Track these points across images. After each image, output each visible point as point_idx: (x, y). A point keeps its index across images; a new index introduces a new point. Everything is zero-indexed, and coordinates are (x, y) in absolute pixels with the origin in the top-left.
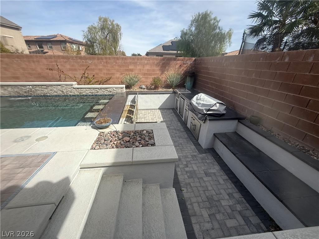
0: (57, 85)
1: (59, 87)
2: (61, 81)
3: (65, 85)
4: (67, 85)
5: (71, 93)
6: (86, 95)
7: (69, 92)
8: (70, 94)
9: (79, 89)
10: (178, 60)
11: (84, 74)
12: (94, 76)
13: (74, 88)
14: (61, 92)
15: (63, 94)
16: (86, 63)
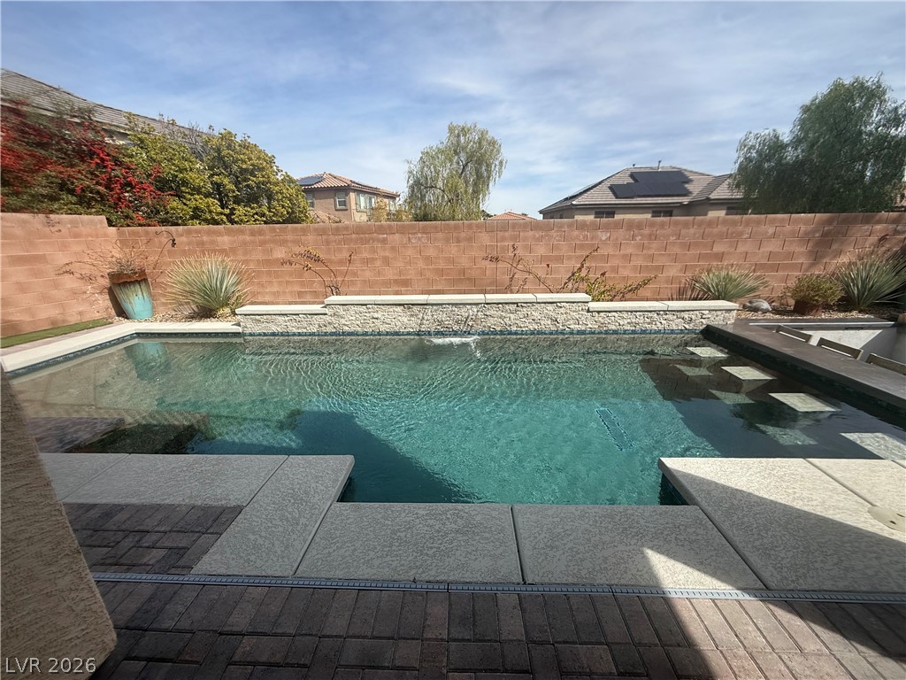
0: (545, 303)
1: (550, 307)
3: (567, 302)
4: (574, 302)
5: (575, 324)
6: (615, 332)
7: (572, 322)
8: (572, 327)
9: (602, 314)
10: (879, 222)
11: (580, 269)
12: (603, 274)
13: (588, 311)
14: (549, 322)
15: (554, 328)
16: (592, 239)
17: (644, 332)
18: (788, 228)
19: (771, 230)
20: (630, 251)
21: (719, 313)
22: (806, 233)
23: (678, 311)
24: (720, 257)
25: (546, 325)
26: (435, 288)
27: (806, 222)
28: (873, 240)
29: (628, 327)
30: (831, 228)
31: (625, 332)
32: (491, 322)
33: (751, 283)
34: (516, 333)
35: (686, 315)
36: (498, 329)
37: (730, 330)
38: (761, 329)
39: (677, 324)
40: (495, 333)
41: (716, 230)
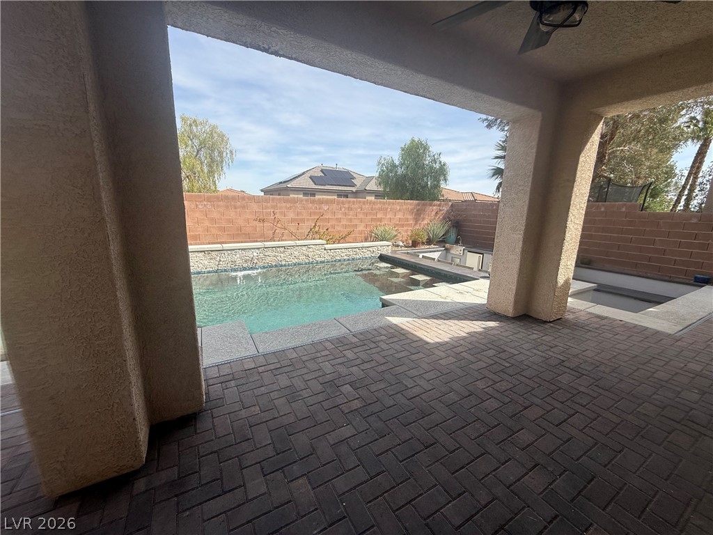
0: (301, 246)
1: (304, 248)
2: (274, 241)
3: (313, 245)
4: (317, 245)
5: (319, 257)
6: (340, 261)
7: (317, 256)
8: (317, 259)
9: (332, 251)
11: (315, 226)
12: (327, 229)
13: (325, 249)
14: (304, 257)
15: (307, 261)
16: (320, 209)
17: (353, 259)
18: (404, 207)
19: (398, 208)
20: (340, 216)
21: (384, 247)
22: (411, 210)
23: (367, 247)
24: (380, 220)
25: (303, 259)
26: (219, 241)
27: (411, 204)
28: (434, 213)
29: (346, 257)
31: (344, 260)
32: (268, 260)
33: (395, 233)
34: (285, 266)
35: (371, 249)
36: (274, 264)
37: (390, 255)
38: (401, 255)
39: (368, 254)
40: (271, 266)
41: (377, 207)
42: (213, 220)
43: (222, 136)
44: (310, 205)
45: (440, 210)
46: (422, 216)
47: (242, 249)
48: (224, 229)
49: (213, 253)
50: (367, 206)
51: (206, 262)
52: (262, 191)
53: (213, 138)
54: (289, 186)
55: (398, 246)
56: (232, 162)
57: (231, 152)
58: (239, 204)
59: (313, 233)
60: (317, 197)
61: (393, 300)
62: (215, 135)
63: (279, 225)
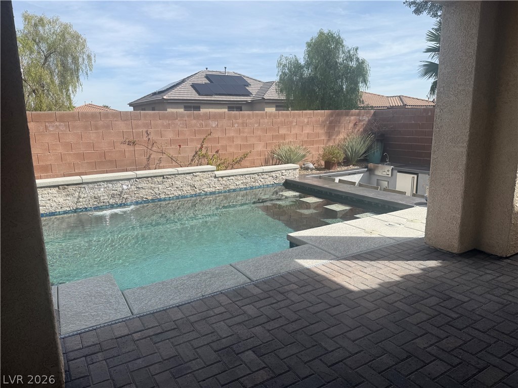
0: (184, 174)
1: (188, 177)
2: (149, 169)
3: (200, 172)
4: (205, 172)
5: (208, 188)
6: (234, 190)
7: (205, 186)
8: (206, 190)
9: (224, 178)
10: (352, 115)
11: (201, 148)
12: (217, 152)
13: (215, 177)
14: (189, 188)
15: (193, 193)
16: (206, 126)
17: (252, 188)
18: (314, 119)
19: (306, 120)
20: (232, 134)
21: (290, 171)
22: (323, 122)
23: (269, 172)
24: (284, 137)
25: (187, 190)
26: (77, 171)
27: (321, 115)
28: (351, 125)
29: (242, 186)
30: (333, 118)
31: (241, 189)
32: (142, 193)
33: (302, 153)
34: (165, 200)
35: (273, 174)
36: (150, 198)
37: (297, 180)
38: (312, 179)
39: (270, 181)
40: (147, 201)
41: (279, 120)
42: (69, 146)
43: (77, 37)
44: (194, 122)
45: (360, 121)
46: (336, 129)
47: (107, 181)
48: (82, 156)
49: (70, 188)
50: (266, 120)
51: (61, 200)
52: (131, 105)
53: (64, 40)
54: (165, 97)
55: (307, 169)
56: (91, 70)
57: (89, 57)
58: (101, 123)
59: (199, 157)
60: (203, 111)
61: (304, 237)
62: (67, 36)
63: (154, 148)
